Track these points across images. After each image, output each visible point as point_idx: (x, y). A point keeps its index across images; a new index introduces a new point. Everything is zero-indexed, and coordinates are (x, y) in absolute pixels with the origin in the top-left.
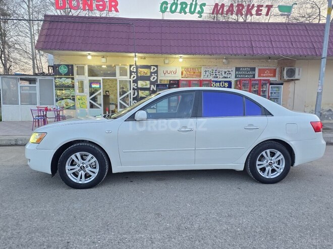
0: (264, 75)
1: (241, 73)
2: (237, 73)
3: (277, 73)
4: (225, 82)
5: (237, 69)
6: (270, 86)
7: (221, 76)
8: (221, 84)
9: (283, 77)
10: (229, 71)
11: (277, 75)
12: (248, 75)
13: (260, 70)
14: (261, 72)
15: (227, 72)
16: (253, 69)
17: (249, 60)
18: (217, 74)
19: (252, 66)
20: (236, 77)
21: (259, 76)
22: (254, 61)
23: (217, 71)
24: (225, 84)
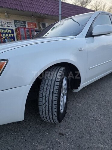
0: (31, 26)
1: (18, 24)
2: (15, 24)
3: (37, 26)
4: (9, 29)
5: (15, 21)
6: (35, 32)
7: (5, 25)
8: (7, 31)
9: (41, 28)
10: (10, 22)
11: (37, 27)
12: (22, 25)
13: (28, 23)
14: (29, 24)
15: (9, 23)
16: (24, 22)
17: (21, 16)
18: (2, 23)
19: (24, 20)
20: (15, 27)
21: (28, 26)
22: (24, 17)
23: (2, 22)
24: (10, 31)
